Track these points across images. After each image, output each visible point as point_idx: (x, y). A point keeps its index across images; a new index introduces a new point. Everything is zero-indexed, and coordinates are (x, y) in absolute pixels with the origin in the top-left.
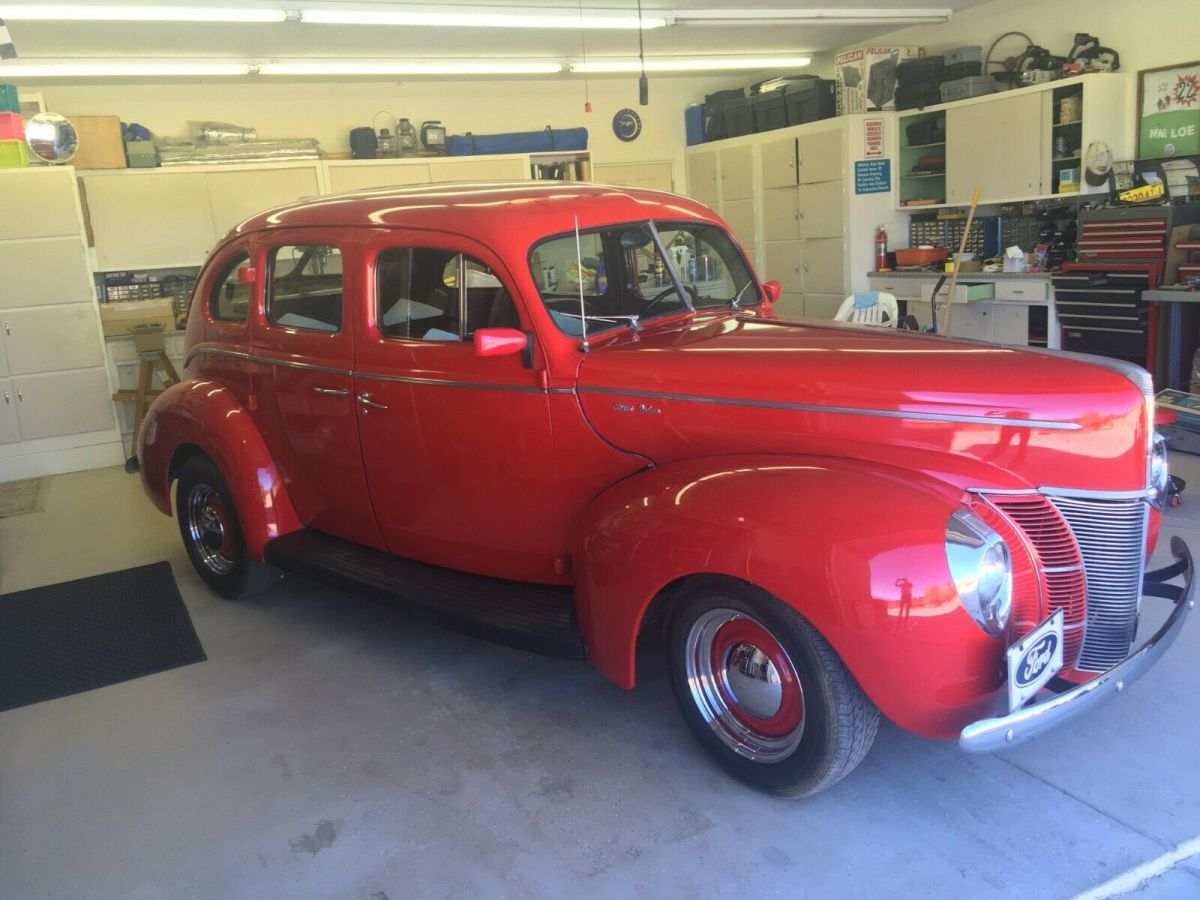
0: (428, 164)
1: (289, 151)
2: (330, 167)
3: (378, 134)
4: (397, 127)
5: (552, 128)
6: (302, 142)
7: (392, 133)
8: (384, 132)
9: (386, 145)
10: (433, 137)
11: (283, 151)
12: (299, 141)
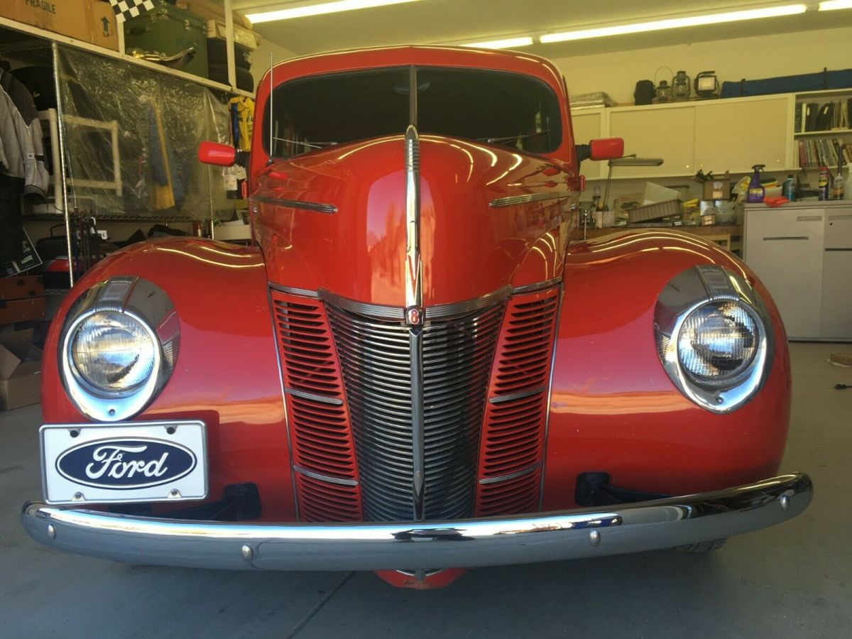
0: (694, 107)
1: (581, 103)
2: (612, 113)
3: (657, 84)
4: (674, 79)
5: (828, 70)
6: (594, 96)
7: (669, 84)
8: (663, 83)
9: (663, 93)
10: (706, 84)
11: (578, 103)
12: (592, 95)
